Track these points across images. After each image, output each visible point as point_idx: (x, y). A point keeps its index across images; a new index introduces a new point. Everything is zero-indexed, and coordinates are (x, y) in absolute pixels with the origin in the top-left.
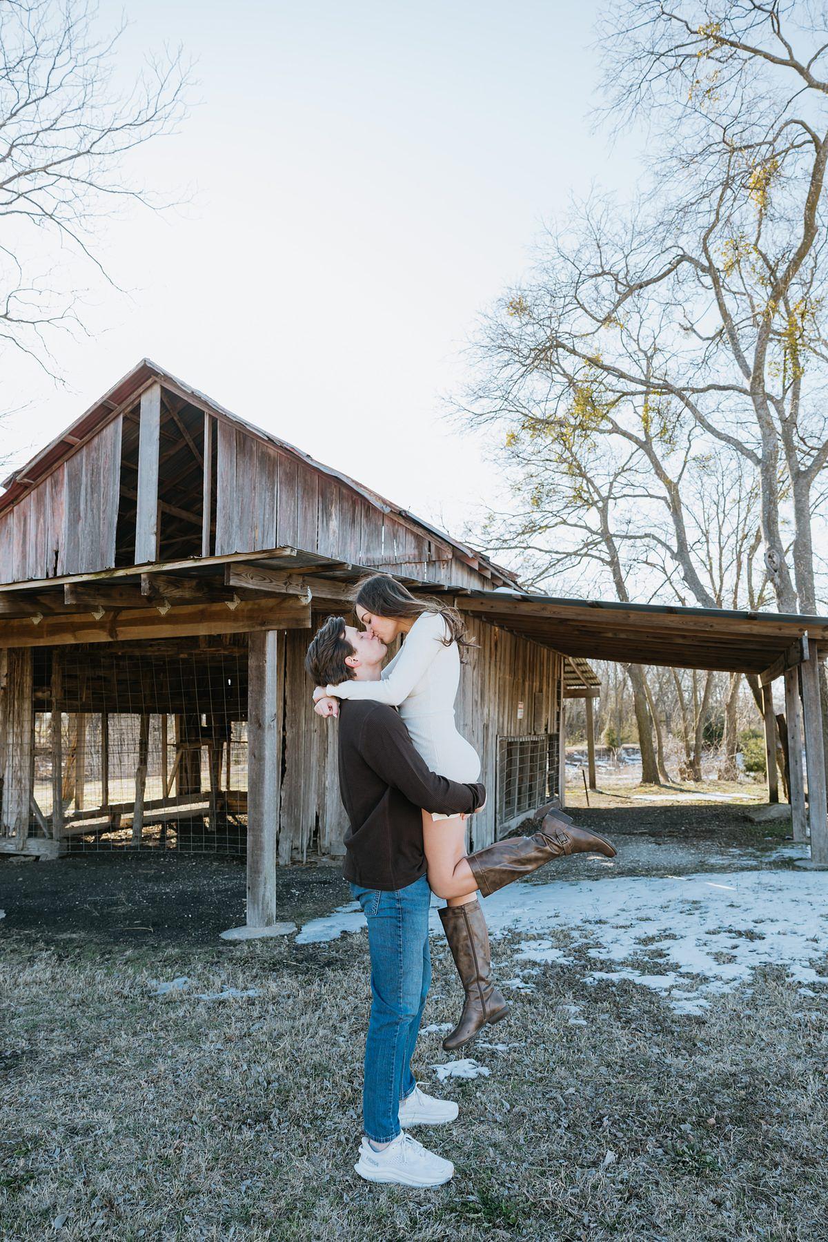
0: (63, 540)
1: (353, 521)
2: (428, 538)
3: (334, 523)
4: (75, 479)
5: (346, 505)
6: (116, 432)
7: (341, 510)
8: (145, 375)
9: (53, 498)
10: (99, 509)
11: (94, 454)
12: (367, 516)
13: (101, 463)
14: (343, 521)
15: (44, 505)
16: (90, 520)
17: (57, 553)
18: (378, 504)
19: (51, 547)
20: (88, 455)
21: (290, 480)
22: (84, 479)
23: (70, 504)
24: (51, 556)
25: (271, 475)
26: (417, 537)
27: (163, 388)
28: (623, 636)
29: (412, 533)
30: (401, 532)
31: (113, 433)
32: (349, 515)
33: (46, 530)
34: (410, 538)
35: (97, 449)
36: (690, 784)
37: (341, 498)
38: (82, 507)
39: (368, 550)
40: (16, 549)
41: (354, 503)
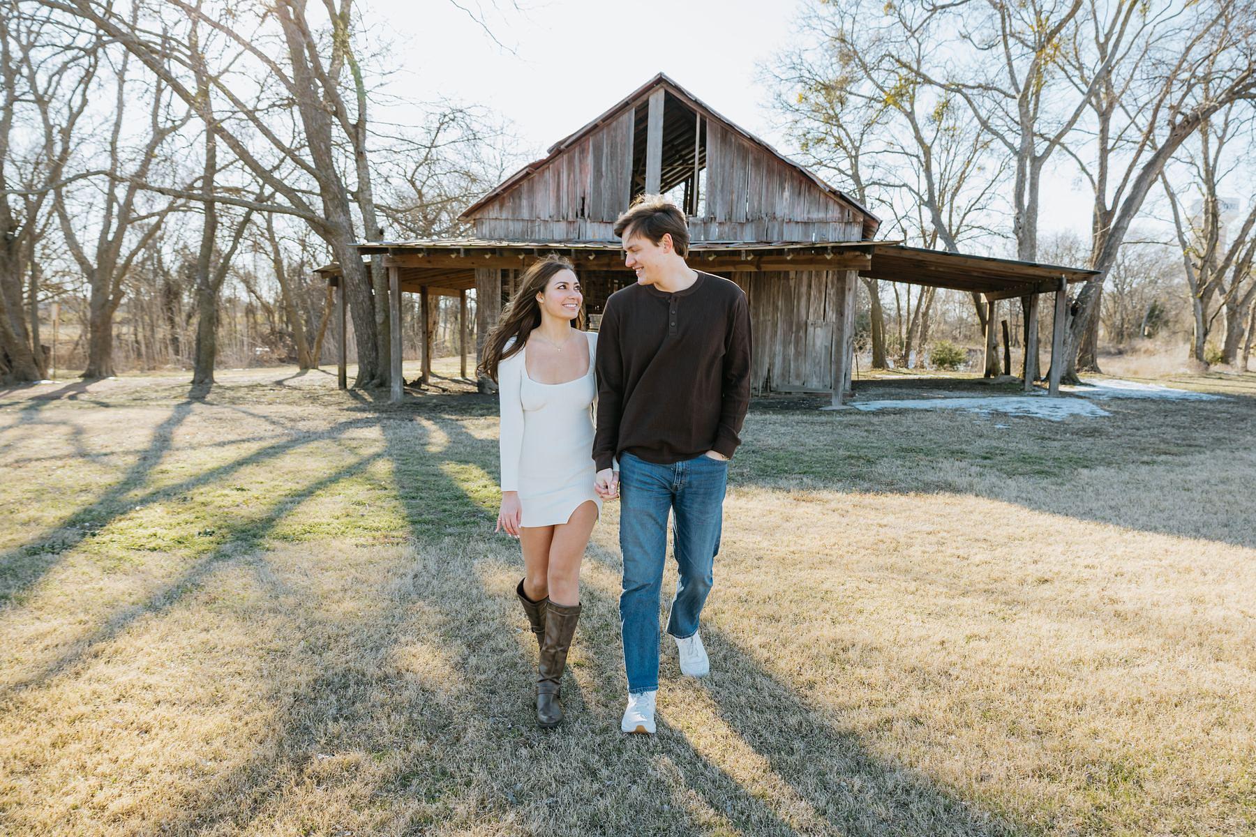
0: (589, 189)
1: (800, 193)
2: (851, 208)
3: (787, 194)
4: (598, 150)
5: (796, 183)
6: (630, 119)
7: (792, 186)
8: (661, 80)
9: (580, 161)
10: (617, 171)
11: (612, 132)
12: (809, 191)
13: (618, 140)
14: (792, 194)
15: (574, 166)
16: (610, 175)
17: (583, 199)
18: (821, 186)
19: (579, 194)
20: (608, 133)
21: (757, 163)
22: (605, 150)
23: (594, 167)
24: (579, 201)
25: (745, 158)
26: (841, 206)
27: (666, 92)
29: (838, 203)
30: (831, 203)
32: (797, 190)
33: (575, 184)
34: (837, 207)
35: (615, 130)
37: (792, 177)
38: (604, 169)
39: (809, 212)
40: (552, 195)
41: (801, 182)
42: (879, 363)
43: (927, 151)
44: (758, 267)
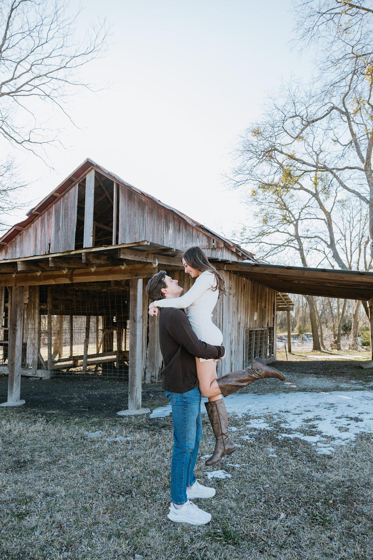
0: (53, 239)
1: (179, 230)
2: (213, 238)
3: (171, 231)
4: (57, 212)
5: (176, 223)
6: (75, 191)
7: (174, 225)
8: (88, 165)
9: (48, 220)
10: (68, 225)
11: (66, 201)
12: (185, 228)
13: (69, 205)
14: (175, 230)
15: (45, 223)
16: (64, 230)
17: (50, 244)
18: (190, 222)
19: (47, 242)
20: (63, 201)
21: (151, 211)
22: (61, 212)
23: (55, 223)
24: (47, 246)
25: (143, 209)
26: (208, 237)
27: (96, 171)
28: (302, 282)
29: (206, 235)
30: (201, 235)
31: (74, 192)
32: (178, 227)
33: (45, 235)
34: (205, 238)
35: (67, 199)
36: (335, 351)
37: (174, 219)
38: (61, 224)
39: (186, 243)
40: (32, 242)
41: (180, 222)
42: (317, 347)
43: (328, 214)
44: (71, 279)
